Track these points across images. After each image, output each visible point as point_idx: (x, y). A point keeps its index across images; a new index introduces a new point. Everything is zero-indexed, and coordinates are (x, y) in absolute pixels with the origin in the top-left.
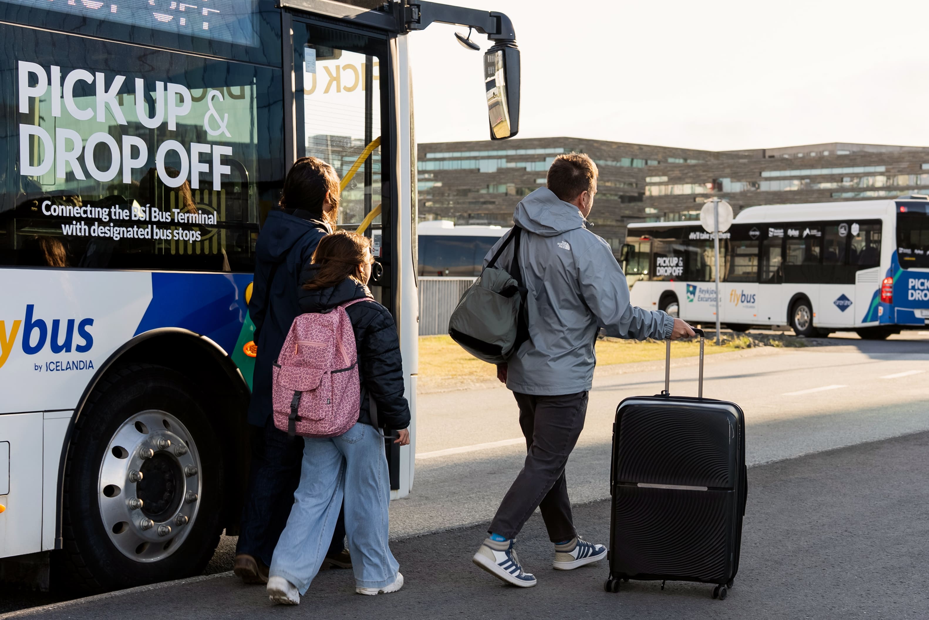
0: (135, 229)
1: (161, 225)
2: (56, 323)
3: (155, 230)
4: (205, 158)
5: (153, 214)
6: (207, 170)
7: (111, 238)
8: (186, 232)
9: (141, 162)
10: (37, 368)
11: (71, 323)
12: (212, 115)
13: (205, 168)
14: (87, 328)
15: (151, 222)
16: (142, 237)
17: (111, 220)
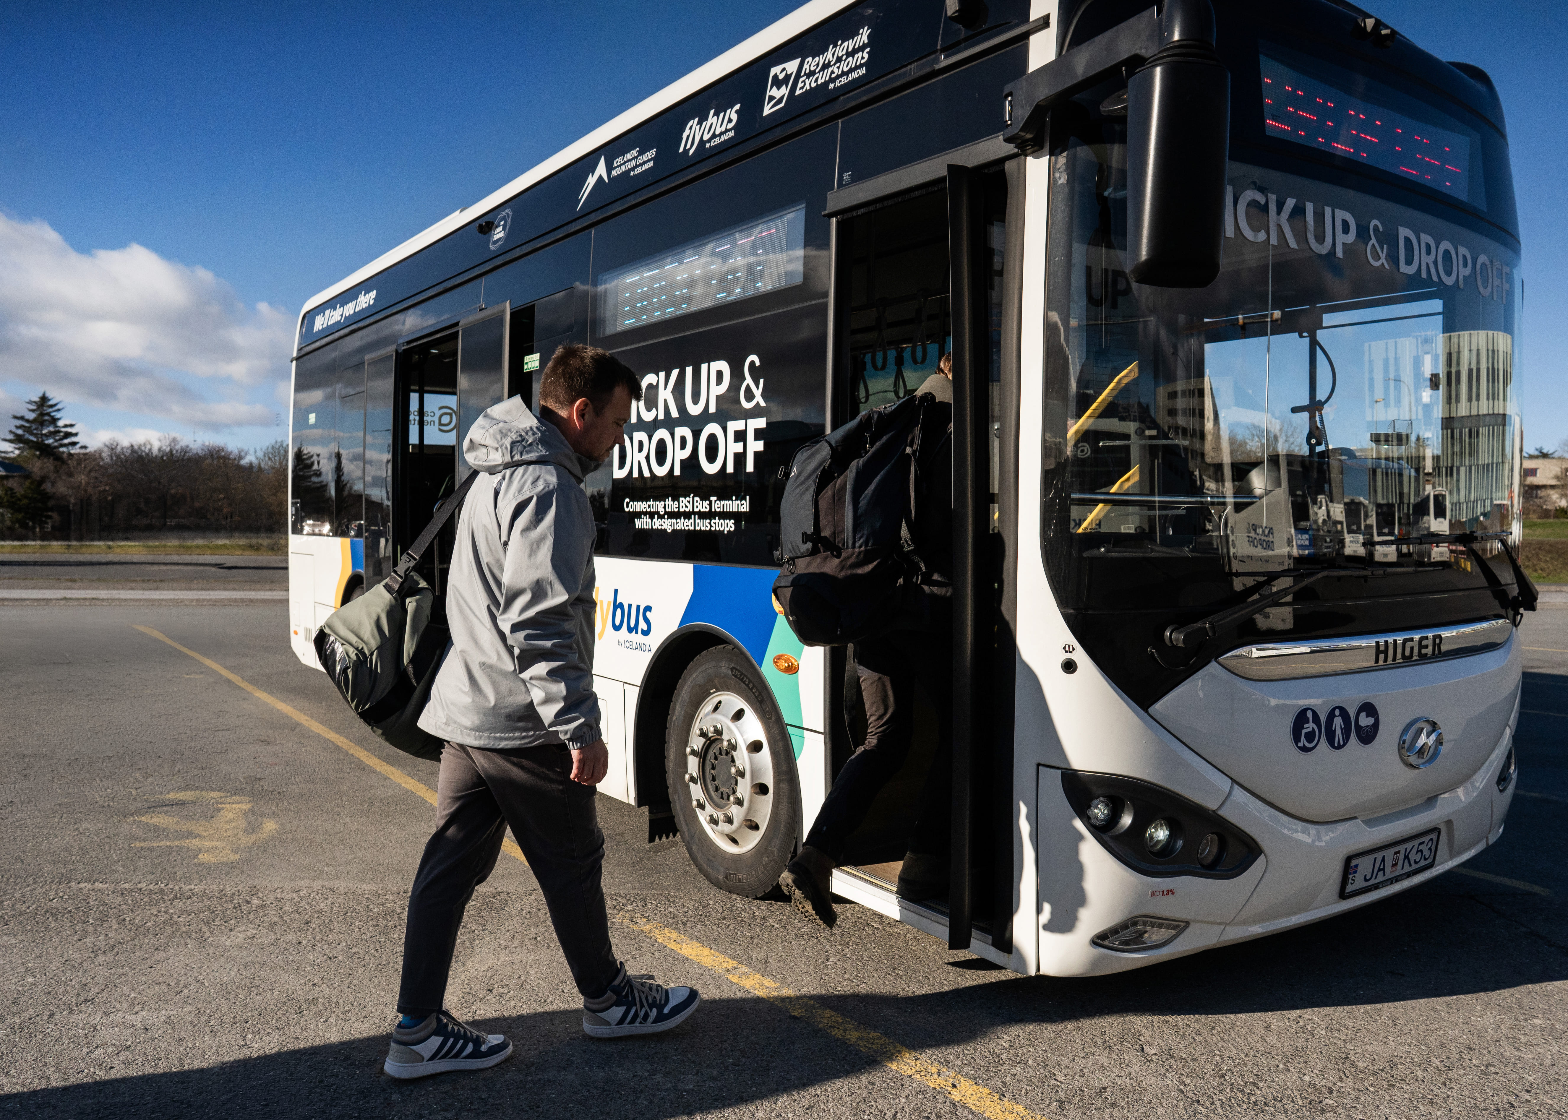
0: (682, 520)
1: (702, 515)
2: (630, 606)
3: (697, 521)
4: (740, 436)
5: (696, 504)
6: (741, 450)
7: (665, 530)
8: (722, 521)
9: (687, 453)
10: (620, 644)
11: (638, 607)
12: (748, 386)
13: (739, 447)
14: (648, 614)
15: (694, 513)
16: (687, 528)
17: (666, 513)
